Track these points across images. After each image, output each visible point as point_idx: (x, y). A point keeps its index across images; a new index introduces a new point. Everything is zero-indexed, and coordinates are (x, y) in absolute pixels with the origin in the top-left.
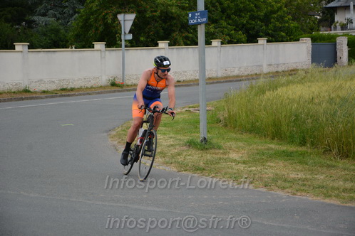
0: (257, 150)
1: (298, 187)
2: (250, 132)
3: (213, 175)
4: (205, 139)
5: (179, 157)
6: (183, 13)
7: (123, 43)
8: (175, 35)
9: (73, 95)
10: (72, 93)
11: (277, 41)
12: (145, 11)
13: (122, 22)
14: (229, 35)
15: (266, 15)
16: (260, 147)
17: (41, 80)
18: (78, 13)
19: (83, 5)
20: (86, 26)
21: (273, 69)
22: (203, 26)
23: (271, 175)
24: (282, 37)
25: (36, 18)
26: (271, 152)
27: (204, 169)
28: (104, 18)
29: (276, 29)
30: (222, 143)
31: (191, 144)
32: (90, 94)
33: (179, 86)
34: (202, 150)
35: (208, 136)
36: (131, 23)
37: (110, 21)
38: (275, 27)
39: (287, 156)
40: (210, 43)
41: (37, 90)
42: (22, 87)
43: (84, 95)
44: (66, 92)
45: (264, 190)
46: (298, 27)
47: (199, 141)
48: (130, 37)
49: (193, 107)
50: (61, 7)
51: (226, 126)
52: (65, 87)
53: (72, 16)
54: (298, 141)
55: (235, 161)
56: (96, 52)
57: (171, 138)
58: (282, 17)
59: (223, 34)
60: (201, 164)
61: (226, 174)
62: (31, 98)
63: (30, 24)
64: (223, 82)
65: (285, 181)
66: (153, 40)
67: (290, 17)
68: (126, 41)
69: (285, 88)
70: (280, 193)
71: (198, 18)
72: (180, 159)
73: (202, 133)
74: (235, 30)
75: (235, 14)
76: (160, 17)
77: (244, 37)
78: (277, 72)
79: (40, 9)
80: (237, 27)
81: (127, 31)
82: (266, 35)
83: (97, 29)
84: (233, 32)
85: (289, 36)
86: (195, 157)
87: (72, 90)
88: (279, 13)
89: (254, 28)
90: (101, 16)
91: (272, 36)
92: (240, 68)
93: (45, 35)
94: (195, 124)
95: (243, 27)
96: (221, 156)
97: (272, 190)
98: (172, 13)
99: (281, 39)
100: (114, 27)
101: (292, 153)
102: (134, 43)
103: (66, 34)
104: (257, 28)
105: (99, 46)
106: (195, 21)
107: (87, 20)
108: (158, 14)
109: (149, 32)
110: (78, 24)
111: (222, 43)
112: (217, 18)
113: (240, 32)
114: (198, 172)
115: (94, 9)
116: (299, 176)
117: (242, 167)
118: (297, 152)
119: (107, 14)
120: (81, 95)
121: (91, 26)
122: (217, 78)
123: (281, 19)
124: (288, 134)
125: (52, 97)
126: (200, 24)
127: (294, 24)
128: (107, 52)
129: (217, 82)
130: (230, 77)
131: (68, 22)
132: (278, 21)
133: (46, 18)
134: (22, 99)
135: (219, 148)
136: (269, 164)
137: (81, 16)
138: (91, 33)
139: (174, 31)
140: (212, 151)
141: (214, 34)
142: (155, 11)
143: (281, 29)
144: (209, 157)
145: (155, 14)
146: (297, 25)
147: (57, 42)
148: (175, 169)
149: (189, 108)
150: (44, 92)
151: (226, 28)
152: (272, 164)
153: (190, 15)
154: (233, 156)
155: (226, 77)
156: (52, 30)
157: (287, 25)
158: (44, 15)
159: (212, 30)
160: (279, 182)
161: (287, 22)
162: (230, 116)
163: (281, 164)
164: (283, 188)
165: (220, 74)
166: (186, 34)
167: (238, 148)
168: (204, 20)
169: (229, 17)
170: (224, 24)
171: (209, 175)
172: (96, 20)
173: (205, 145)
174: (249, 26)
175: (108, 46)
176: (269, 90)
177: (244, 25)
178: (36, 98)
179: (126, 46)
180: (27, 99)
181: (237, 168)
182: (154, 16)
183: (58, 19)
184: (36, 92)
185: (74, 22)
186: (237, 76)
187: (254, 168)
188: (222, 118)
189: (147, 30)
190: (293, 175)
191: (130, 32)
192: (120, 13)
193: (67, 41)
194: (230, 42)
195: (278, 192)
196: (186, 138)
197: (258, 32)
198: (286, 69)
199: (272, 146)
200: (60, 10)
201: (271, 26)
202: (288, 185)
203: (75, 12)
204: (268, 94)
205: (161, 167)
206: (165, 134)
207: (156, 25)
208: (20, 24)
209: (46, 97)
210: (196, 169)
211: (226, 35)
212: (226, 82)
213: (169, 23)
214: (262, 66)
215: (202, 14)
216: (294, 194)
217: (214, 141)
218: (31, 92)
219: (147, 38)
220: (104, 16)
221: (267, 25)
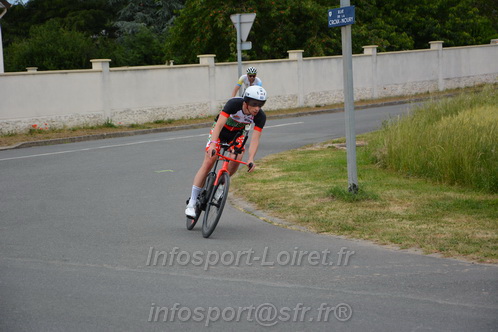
0: (429, 200)
1: (487, 251)
2: (419, 175)
3: (367, 237)
4: (354, 186)
5: (319, 212)
6: (323, 9)
7: (239, 55)
8: (312, 41)
9: (171, 130)
10: (171, 126)
11: (458, 44)
12: (270, 9)
13: (237, 26)
14: (388, 38)
15: (441, 8)
16: (432, 196)
17: (128, 110)
18: (177, 15)
19: (183, 3)
20: (188, 32)
21: (452, 85)
22: (349, 28)
23: (448, 235)
24: (465, 38)
25: (119, 24)
26: (448, 203)
27: (353, 229)
28: (213, 21)
29: (456, 28)
30: (379, 191)
31: (335, 194)
32: (194, 128)
33: (318, 113)
34: (351, 202)
35: (359, 182)
36: (250, 26)
37: (220, 25)
38: (454, 24)
39: (472, 207)
40: (362, 51)
41: (123, 123)
42: (103, 120)
43: (187, 128)
44: (162, 125)
45: (438, 256)
46: (488, 24)
47: (346, 189)
48: (248, 46)
49: (338, 142)
50: (153, 7)
51: (385, 167)
52: (161, 118)
53: (168, 18)
54: (487, 185)
55: (397, 216)
56: (202, 69)
57: (307, 186)
58: (465, 11)
59: (380, 37)
60: (350, 221)
61: (384, 234)
62: (115, 135)
63: (112, 31)
64: (381, 105)
65: (469, 243)
66: (281, 49)
67: (476, 9)
68: (243, 51)
69: (468, 112)
70: (461, 259)
71: (341, 16)
72: (321, 215)
73: (351, 178)
74: (396, 31)
75: (396, 8)
76: (290, 16)
77: (409, 40)
78: (458, 89)
79: (125, 11)
80: (400, 26)
81: (245, 38)
82: (442, 36)
83: (203, 37)
84: (394, 34)
85: (476, 36)
86: (341, 211)
87: (170, 122)
88: (460, 5)
89: (424, 28)
90: (209, 17)
91: (451, 38)
92: (405, 84)
93: (132, 47)
94: (341, 166)
95: (407, 27)
96: (378, 210)
97: (449, 255)
98: (306, 10)
99: (463, 41)
100: (227, 33)
101: (479, 202)
102: (256, 54)
103: (161, 45)
104: (428, 27)
105: (206, 60)
106: (338, 22)
107: (188, 25)
108: (287, 12)
109: (275, 39)
110: (176, 31)
111: (379, 50)
112: (372, 15)
113: (404, 34)
114: (346, 232)
115: (198, 8)
116: (489, 236)
117: (407, 224)
118: (486, 201)
119: (216, 15)
120: (182, 129)
121: (195, 32)
122: (372, 100)
123: (463, 13)
124: (473, 176)
125: (144, 133)
126: (344, 25)
127: (481, 20)
128: (217, 69)
129: (372, 106)
130: (390, 98)
131: (163, 28)
132: (459, 16)
133: (133, 24)
134: (103, 137)
135: (375, 198)
136: (446, 219)
137: (182, 19)
138: (195, 42)
139: (310, 36)
140: (365, 203)
141: (366, 38)
142: (284, 9)
143: (463, 28)
144: (360, 211)
145: (283, 12)
146: (486, 21)
147: (149, 57)
148: (313, 230)
149: (333, 143)
150: (132, 126)
151: (384, 29)
152: (450, 220)
153: (330, 14)
154: (395, 209)
155: (386, 99)
156: (141, 40)
157: (472, 21)
158: (130, 19)
159: (364, 33)
160: (461, 245)
161: (472, 17)
162: (390, 152)
163: (463, 218)
164: (466, 253)
165: (377, 94)
166: (328, 39)
167: (402, 198)
168: (350, 19)
169: (387, 13)
170: (382, 23)
171: (361, 237)
172: (201, 23)
173: (355, 194)
174: (416, 25)
175: (219, 59)
176: (446, 115)
177: (409, 24)
178: (122, 135)
179: (243, 59)
180: (109, 136)
181: (399, 225)
182: (282, 15)
183: (149, 25)
184: (121, 127)
185: (172, 28)
186: (401, 97)
187: (424, 226)
188: (379, 157)
189: (272, 35)
190: (480, 235)
191: (248, 40)
192: (234, 13)
193: (162, 55)
194: (390, 49)
195: (458, 259)
196: (328, 186)
197: (430, 33)
198: (472, 84)
199: (451, 194)
200: (152, 11)
201: (448, 24)
202: (472, 248)
203: (173, 14)
204: (445, 121)
205: (294, 228)
206: (299, 180)
207: (285, 27)
208: (97, 33)
209: (136, 133)
210: (344, 228)
211: (384, 39)
212: (385, 105)
213: (303, 25)
214: (437, 80)
215: (347, 12)
216: (482, 261)
217: (368, 189)
218: (115, 127)
219: (273, 46)
220: (213, 17)
221: (443, 23)
